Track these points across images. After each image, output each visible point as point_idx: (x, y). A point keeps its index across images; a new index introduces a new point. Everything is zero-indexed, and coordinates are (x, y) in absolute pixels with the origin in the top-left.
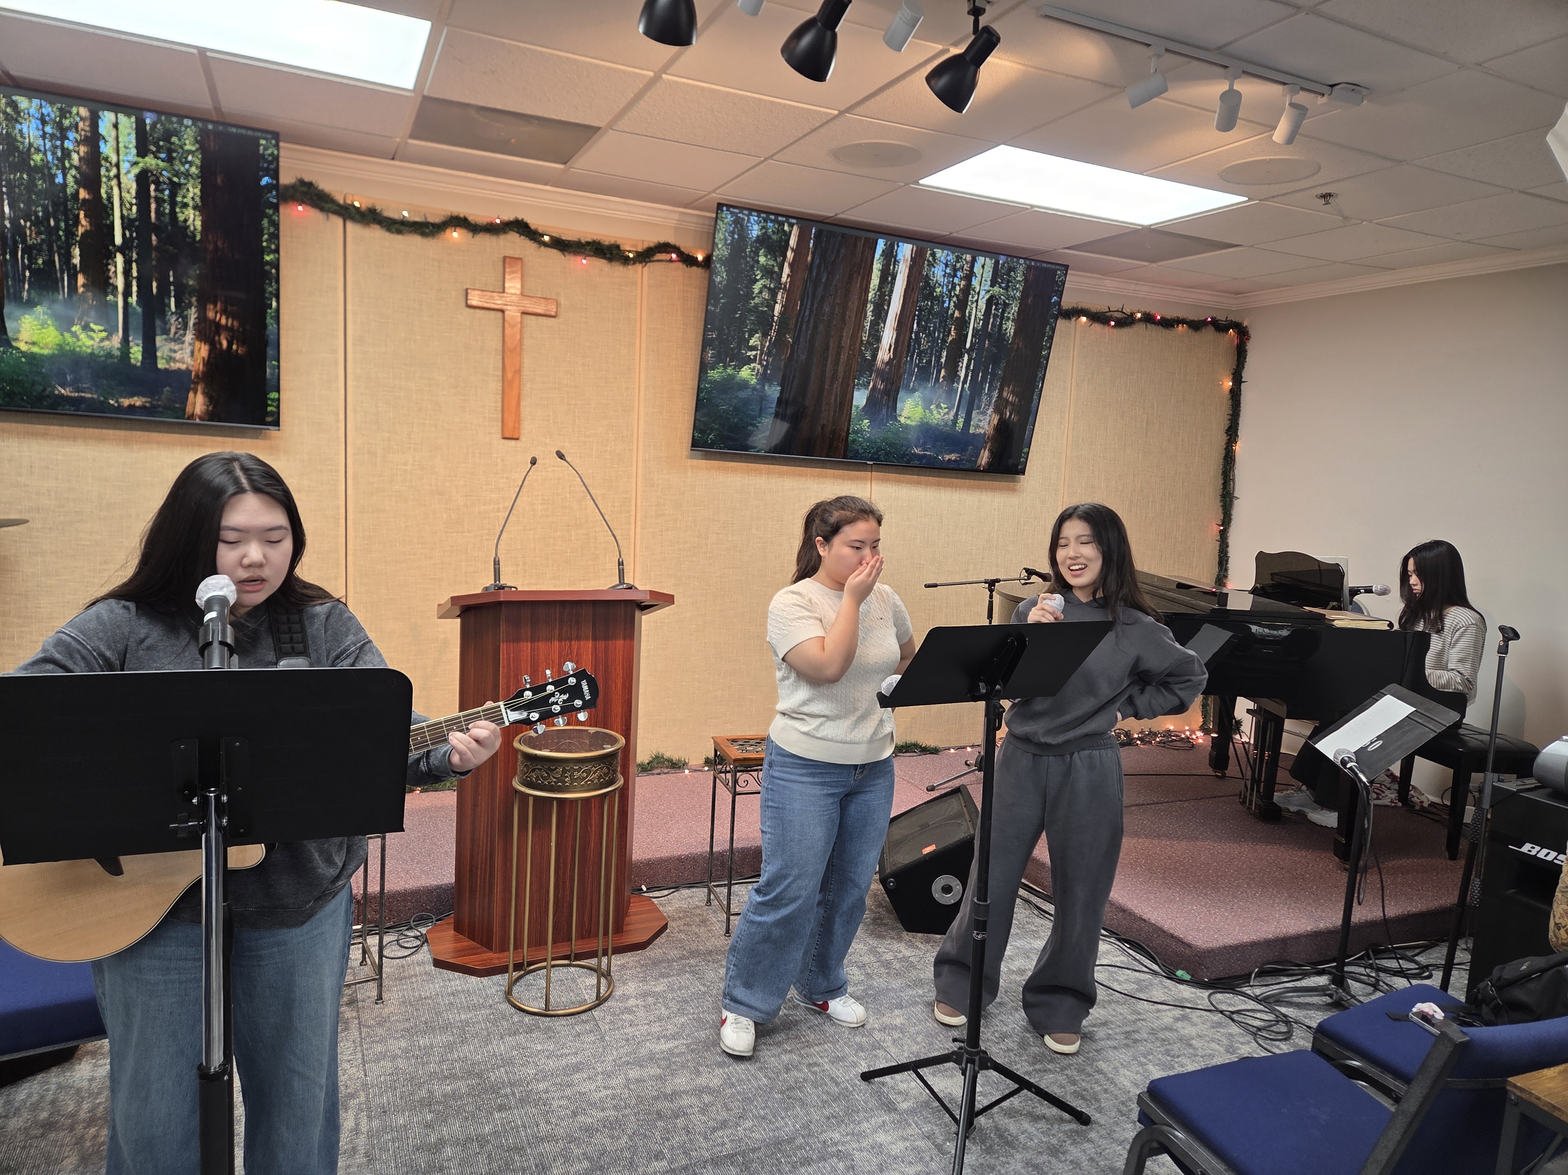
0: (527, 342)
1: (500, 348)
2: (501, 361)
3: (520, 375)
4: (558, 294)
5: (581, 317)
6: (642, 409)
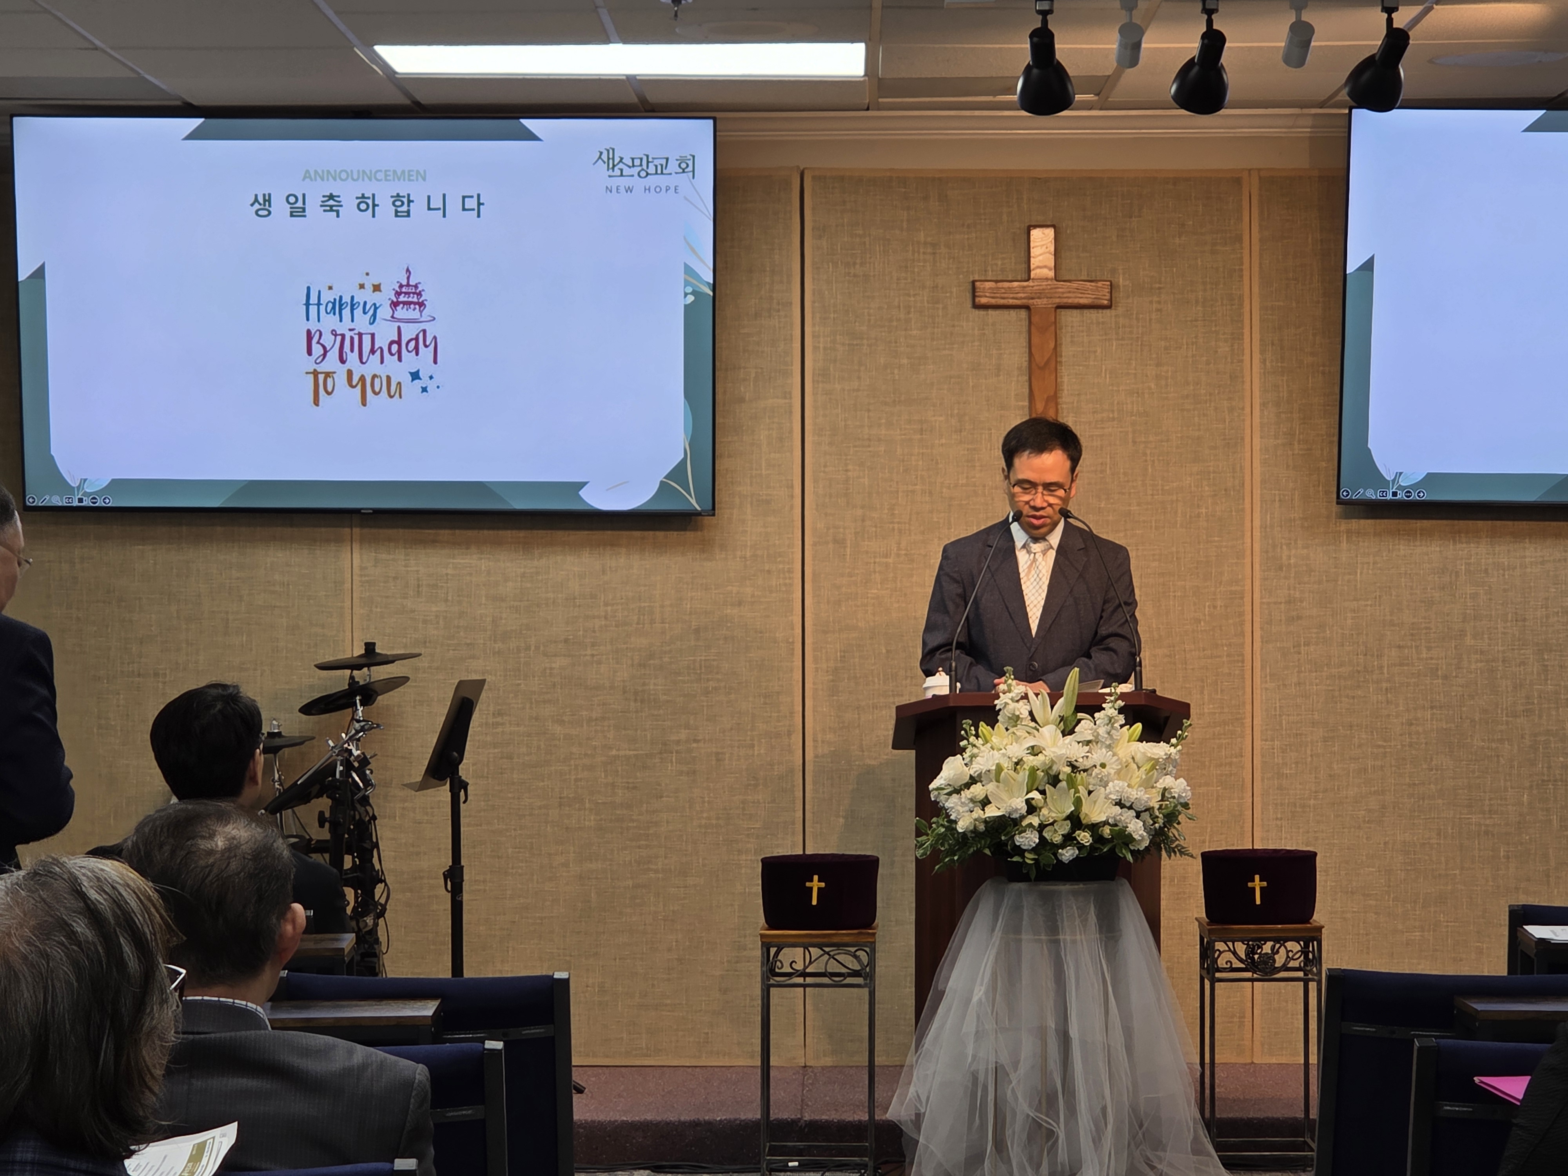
0: (1068, 351)
1: (1025, 364)
2: (1027, 384)
3: (1057, 404)
4: (1114, 271)
5: (1151, 302)
6: (1257, 441)
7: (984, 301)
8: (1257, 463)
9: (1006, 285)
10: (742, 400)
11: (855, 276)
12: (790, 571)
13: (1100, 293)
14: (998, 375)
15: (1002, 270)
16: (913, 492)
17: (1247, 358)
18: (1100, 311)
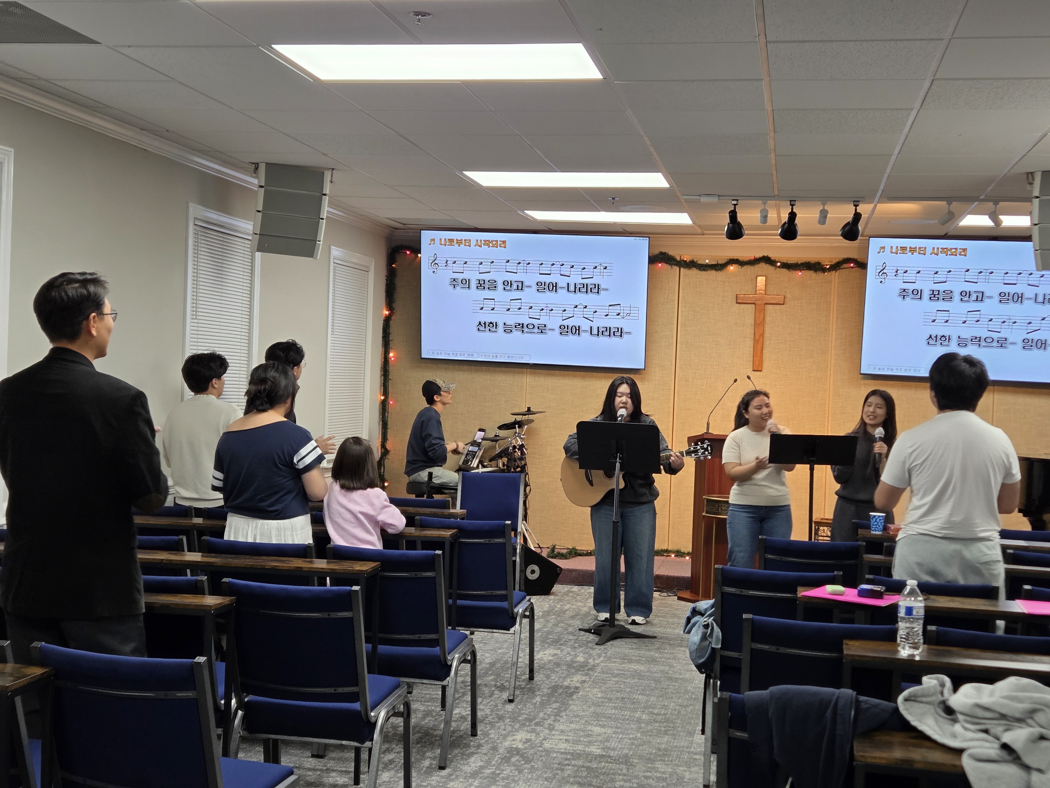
0: (768, 319)
1: (753, 323)
2: (754, 330)
3: (763, 337)
4: (786, 292)
5: (798, 303)
6: (833, 351)
7: (739, 301)
8: (833, 360)
9: (748, 296)
10: (657, 332)
11: (697, 292)
12: (670, 389)
13: (780, 299)
14: (743, 326)
15: (747, 291)
16: (712, 365)
17: (831, 323)
18: (780, 305)
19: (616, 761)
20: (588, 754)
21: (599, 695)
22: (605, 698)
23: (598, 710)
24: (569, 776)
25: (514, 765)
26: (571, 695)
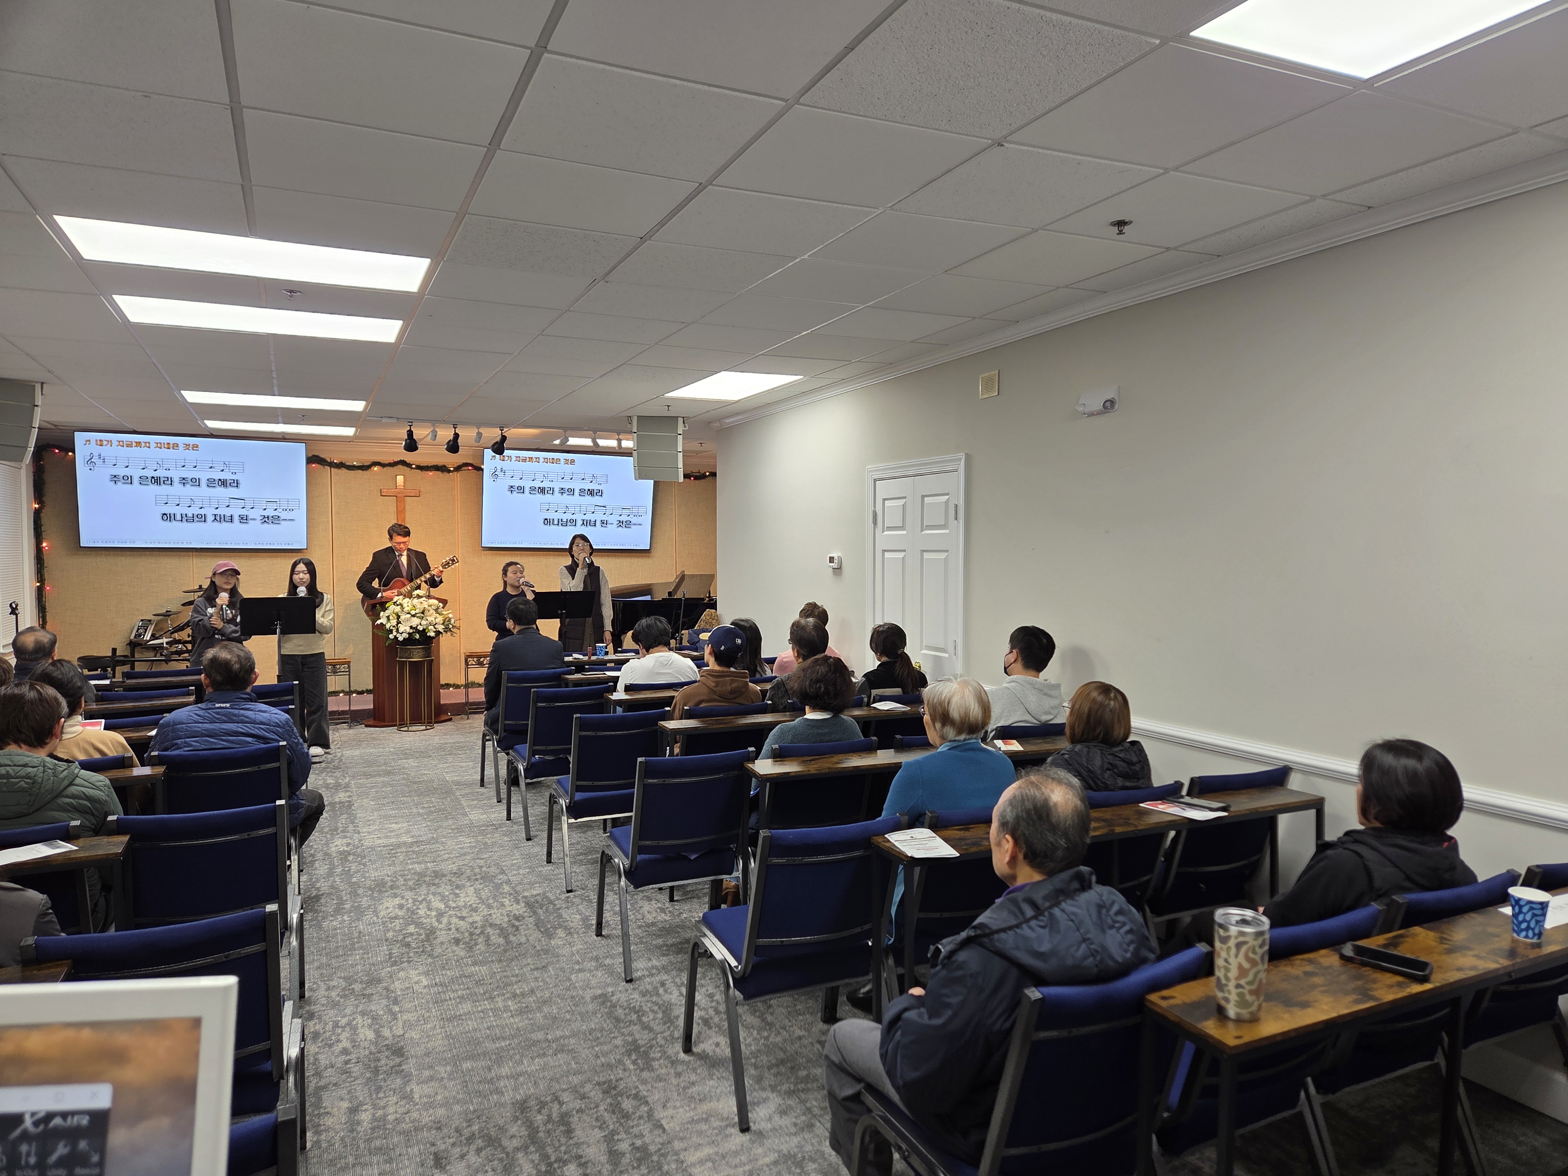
0: (407, 507)
1: (395, 510)
4: (420, 487)
5: (431, 495)
6: (460, 531)
7: (383, 494)
8: (460, 537)
9: (390, 490)
10: (314, 519)
11: (346, 486)
12: (329, 564)
13: (415, 493)
14: (388, 514)
15: (389, 486)
17: (457, 510)
18: (416, 497)
19: (429, 843)
20: (405, 843)
21: (372, 803)
22: (379, 804)
23: (382, 813)
24: (404, 859)
25: (356, 862)
26: (350, 807)
